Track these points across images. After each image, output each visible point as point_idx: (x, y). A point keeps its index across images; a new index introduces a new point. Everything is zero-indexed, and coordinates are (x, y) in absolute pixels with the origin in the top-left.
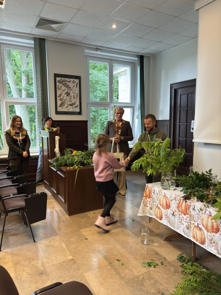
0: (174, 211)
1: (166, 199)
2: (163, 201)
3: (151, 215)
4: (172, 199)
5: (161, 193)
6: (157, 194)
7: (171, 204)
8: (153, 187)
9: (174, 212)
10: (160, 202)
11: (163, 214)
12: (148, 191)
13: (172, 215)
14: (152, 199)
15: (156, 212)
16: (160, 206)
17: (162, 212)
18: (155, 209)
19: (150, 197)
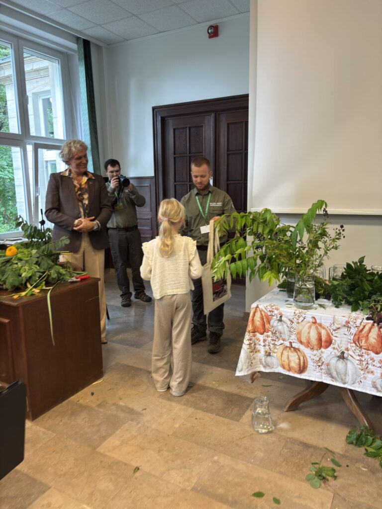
0: (343, 349)
1: (317, 329)
2: (309, 333)
3: (268, 368)
4: (339, 326)
5: (301, 319)
6: (289, 323)
7: (336, 337)
8: (277, 309)
9: (343, 353)
10: (300, 337)
11: (309, 360)
12: (259, 319)
13: (337, 358)
14: (270, 333)
15: (285, 358)
16: (299, 344)
17: (304, 356)
18: (279, 354)
19: (264, 330)
